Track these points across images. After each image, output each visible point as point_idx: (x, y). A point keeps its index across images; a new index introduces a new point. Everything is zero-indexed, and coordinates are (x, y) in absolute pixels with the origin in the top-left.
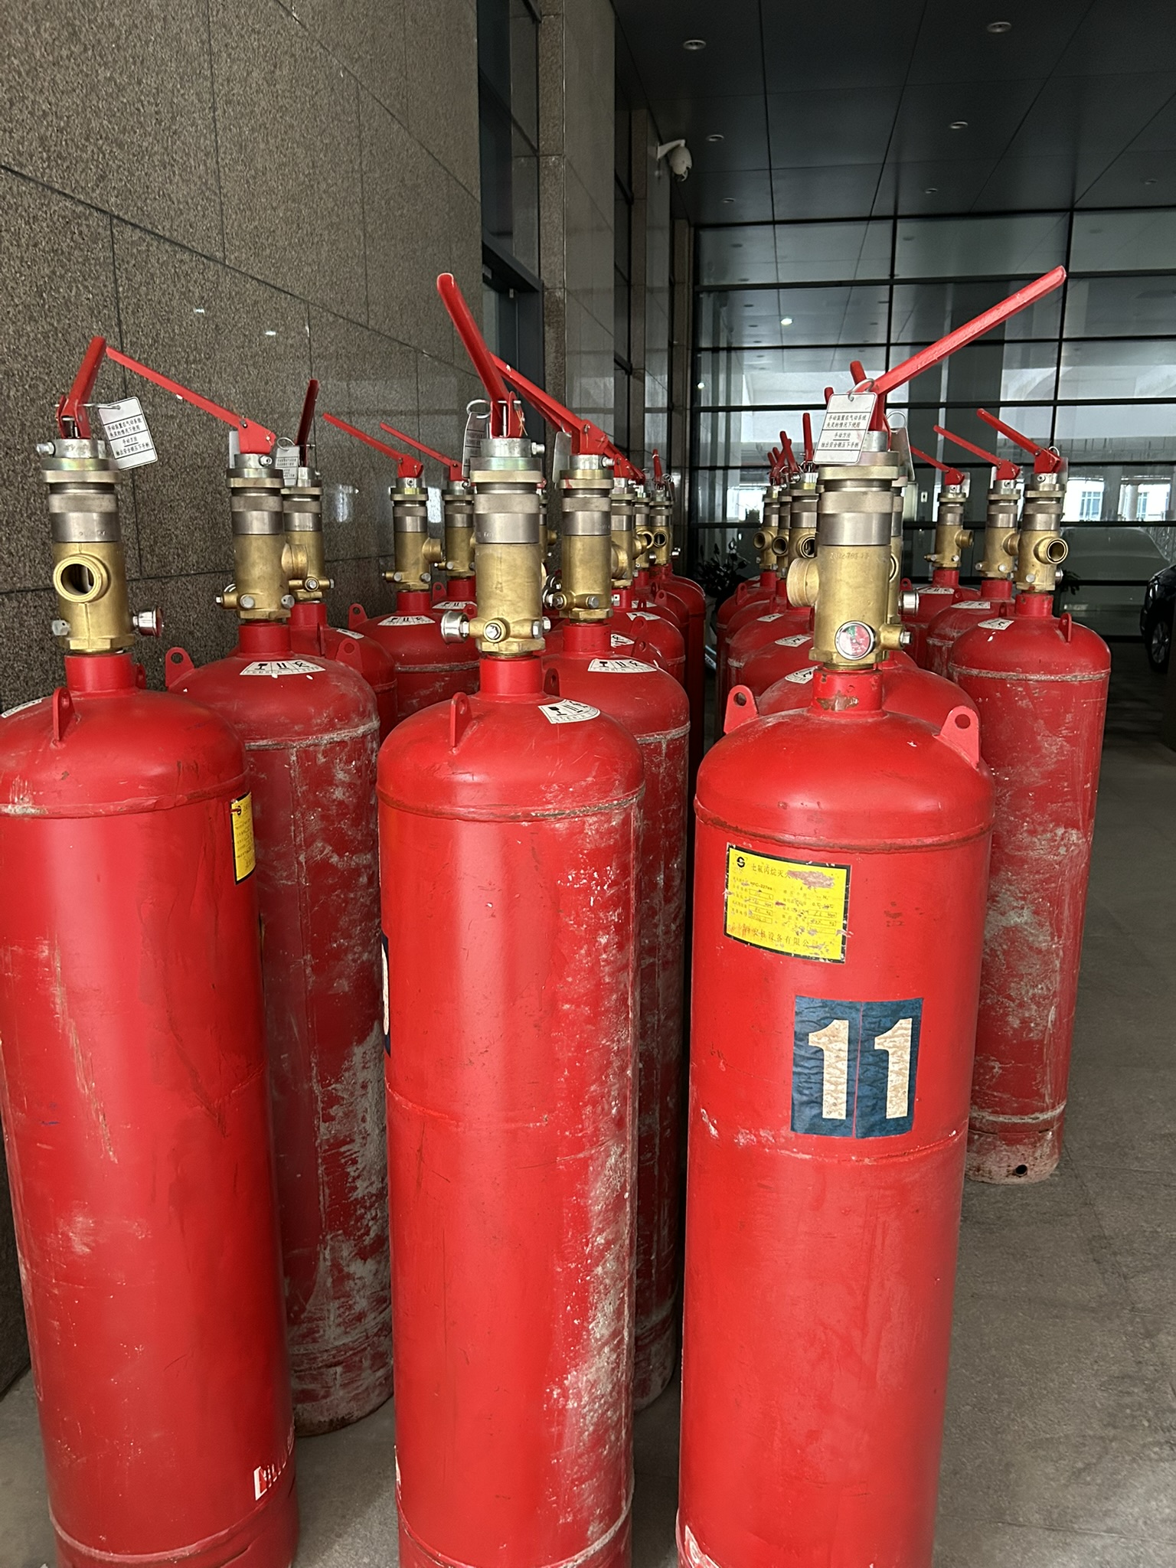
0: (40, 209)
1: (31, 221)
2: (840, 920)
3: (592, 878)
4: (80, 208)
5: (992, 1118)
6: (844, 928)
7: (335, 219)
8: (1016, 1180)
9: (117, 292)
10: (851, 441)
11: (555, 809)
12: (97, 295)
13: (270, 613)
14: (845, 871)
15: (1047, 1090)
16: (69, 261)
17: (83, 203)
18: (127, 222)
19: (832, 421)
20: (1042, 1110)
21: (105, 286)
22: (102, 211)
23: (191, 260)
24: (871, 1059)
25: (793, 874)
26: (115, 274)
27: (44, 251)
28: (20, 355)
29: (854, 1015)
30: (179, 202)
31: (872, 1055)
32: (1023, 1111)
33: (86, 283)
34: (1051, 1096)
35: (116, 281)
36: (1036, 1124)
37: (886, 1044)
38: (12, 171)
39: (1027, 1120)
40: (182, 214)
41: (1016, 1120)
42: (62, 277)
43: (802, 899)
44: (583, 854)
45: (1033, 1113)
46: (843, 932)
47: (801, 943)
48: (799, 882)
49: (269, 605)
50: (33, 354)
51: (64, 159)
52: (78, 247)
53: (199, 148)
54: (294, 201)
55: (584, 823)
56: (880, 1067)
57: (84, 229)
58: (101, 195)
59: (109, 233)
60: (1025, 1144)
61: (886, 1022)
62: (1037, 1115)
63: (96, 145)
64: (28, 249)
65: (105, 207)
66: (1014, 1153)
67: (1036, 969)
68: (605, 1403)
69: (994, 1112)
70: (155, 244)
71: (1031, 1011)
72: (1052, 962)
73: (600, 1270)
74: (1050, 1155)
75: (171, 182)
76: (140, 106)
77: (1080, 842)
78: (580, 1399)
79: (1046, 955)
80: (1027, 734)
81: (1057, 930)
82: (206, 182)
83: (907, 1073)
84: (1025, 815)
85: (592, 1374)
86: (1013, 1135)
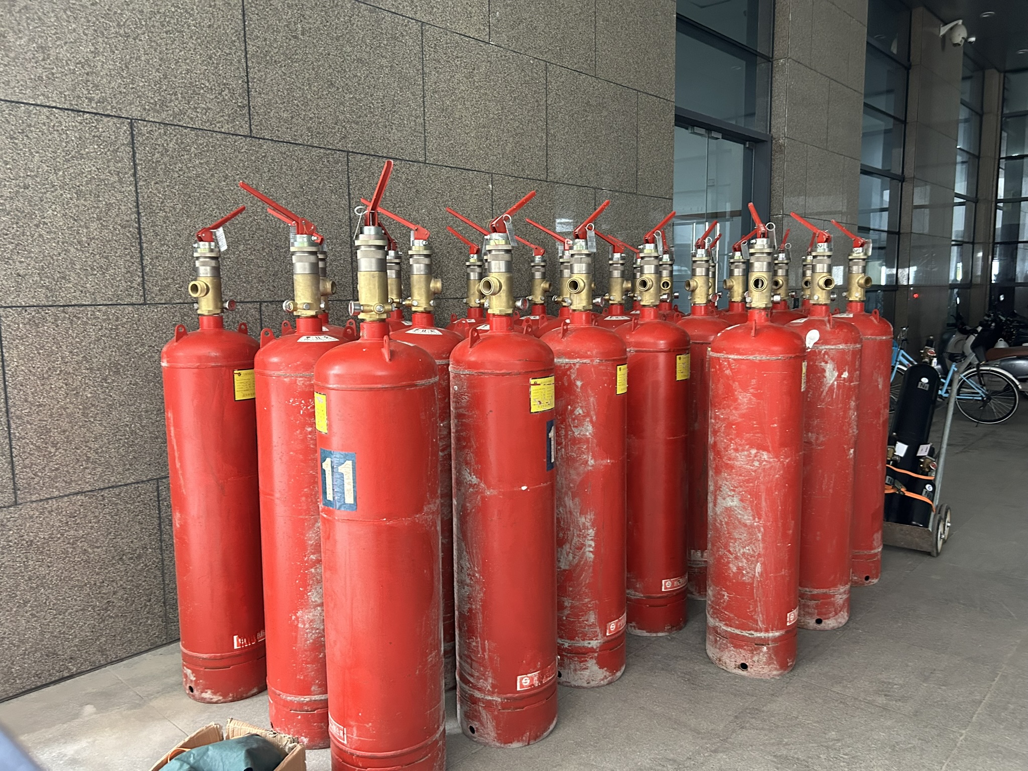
0: (305, 155)
1: (299, 160)
2: (326, 416)
3: (301, 403)
4: (329, 151)
5: (724, 628)
6: (326, 419)
7: (520, 131)
8: (740, 672)
9: (349, 182)
12: (336, 184)
14: (325, 397)
15: (760, 618)
16: (320, 173)
17: (329, 149)
18: (358, 153)
20: (756, 631)
21: (341, 180)
22: (343, 151)
23: (401, 164)
24: (338, 476)
26: (348, 174)
27: (305, 171)
29: (331, 457)
30: (394, 140)
32: (742, 627)
33: (330, 180)
34: (763, 622)
35: (349, 177)
36: (752, 638)
37: (343, 470)
39: (745, 633)
40: (396, 144)
41: (738, 632)
42: (315, 179)
44: (296, 392)
45: (750, 630)
46: (326, 422)
47: (319, 425)
51: (321, 134)
52: (326, 166)
53: (411, 115)
54: (484, 127)
56: (341, 480)
57: (331, 159)
58: (342, 145)
59: (346, 159)
60: (745, 649)
61: (343, 461)
62: (752, 632)
63: (341, 125)
65: (345, 149)
66: (738, 654)
67: (744, 536)
68: (319, 633)
69: (726, 625)
70: (376, 159)
71: (743, 563)
72: (755, 534)
73: (313, 570)
74: (768, 663)
75: (389, 133)
76: (371, 105)
77: (771, 460)
78: (305, 625)
79: (750, 529)
80: (729, 390)
81: (757, 514)
82: (415, 129)
83: (352, 484)
84: (732, 439)
85: (310, 616)
86: (737, 642)
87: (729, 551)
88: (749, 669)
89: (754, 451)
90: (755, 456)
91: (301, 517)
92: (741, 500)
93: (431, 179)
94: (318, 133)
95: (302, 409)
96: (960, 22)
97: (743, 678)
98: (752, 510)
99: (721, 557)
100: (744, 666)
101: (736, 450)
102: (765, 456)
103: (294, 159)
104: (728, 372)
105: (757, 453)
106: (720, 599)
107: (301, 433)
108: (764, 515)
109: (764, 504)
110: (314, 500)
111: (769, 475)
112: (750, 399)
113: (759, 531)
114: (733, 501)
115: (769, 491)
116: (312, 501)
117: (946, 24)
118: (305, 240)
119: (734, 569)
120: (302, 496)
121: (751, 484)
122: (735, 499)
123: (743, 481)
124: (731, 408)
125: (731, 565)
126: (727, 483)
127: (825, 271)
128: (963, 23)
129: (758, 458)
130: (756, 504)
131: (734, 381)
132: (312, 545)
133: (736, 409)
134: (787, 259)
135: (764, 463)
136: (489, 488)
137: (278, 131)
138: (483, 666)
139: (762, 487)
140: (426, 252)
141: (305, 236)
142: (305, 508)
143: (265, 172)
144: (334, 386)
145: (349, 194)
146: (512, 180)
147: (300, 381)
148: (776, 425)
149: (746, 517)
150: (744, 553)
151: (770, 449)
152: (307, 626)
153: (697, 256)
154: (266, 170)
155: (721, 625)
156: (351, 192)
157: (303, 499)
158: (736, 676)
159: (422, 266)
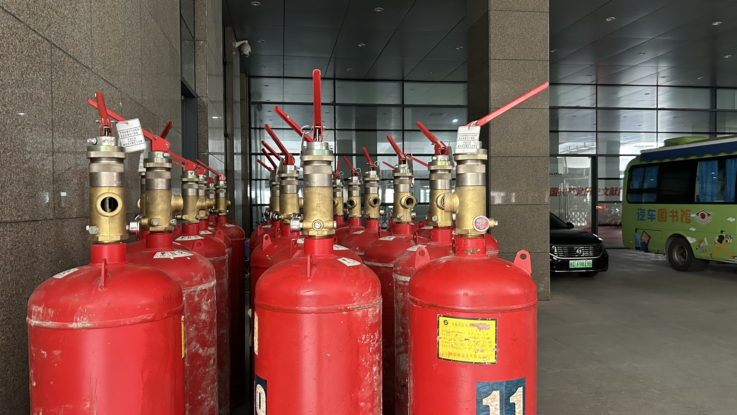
0: (25, 36)
1: (21, 41)
2: (494, 344)
3: (371, 339)
4: (40, 38)
6: (496, 347)
7: (132, 57)
9: (52, 78)
10: (472, 144)
11: (357, 305)
12: (44, 79)
13: (166, 228)
14: (495, 321)
16: (34, 61)
17: (41, 36)
18: (57, 47)
19: (461, 137)
21: (47, 75)
22: (48, 41)
23: (80, 67)
24: (509, 408)
25: (473, 325)
26: (51, 70)
27: (25, 56)
28: (12, 103)
29: (501, 388)
30: (77, 41)
31: (509, 406)
33: (40, 73)
35: (52, 73)
37: (514, 400)
38: (15, 17)
40: (77, 46)
42: (31, 68)
43: (477, 336)
44: (367, 326)
46: (495, 349)
47: (478, 357)
48: (476, 328)
49: (165, 224)
50: (18, 104)
51: (35, 15)
52: (38, 55)
53: (85, 18)
54: (118, 46)
55: (368, 311)
56: (512, 411)
57: (41, 48)
58: (48, 33)
59: (50, 51)
61: (514, 389)
63: (47, 10)
64: (19, 54)
65: (49, 39)
70: (67, 58)
75: (74, 32)
82: (87, 33)
83: (522, 413)
103: (17, 38)
117: (237, 41)
128: (248, 43)
146: (129, 101)
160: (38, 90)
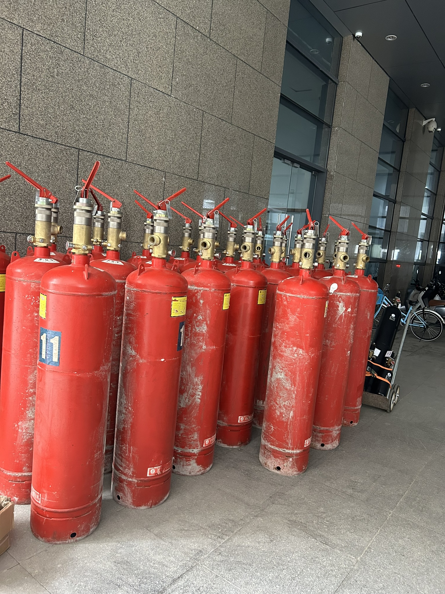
0: (52, 148)
1: (49, 151)
2: (45, 308)
3: (32, 298)
4: (68, 148)
5: (270, 446)
6: (46, 310)
8: (276, 471)
9: (78, 167)
11: (23, 279)
12: (70, 168)
14: (46, 297)
15: (290, 442)
16: (61, 160)
17: (68, 146)
18: (85, 151)
20: (287, 449)
21: (74, 166)
22: (75, 148)
23: (111, 160)
24: (50, 345)
26: (78, 163)
27: (52, 157)
32: (279, 446)
33: (66, 165)
34: (291, 444)
35: (78, 164)
36: (285, 453)
37: (53, 342)
39: (281, 450)
40: (109, 148)
41: (277, 449)
42: (57, 163)
44: (30, 292)
45: (283, 448)
46: (46, 312)
50: (43, 180)
52: (65, 156)
53: (120, 132)
54: (163, 145)
56: (52, 347)
57: (68, 152)
58: (76, 144)
59: (78, 153)
60: (280, 459)
61: (53, 336)
62: (285, 449)
63: (76, 133)
65: (78, 147)
66: (276, 461)
67: (285, 395)
68: (31, 436)
69: (271, 444)
70: (96, 156)
71: (283, 410)
72: (292, 395)
73: (31, 398)
74: (292, 467)
75: (106, 141)
76: (96, 123)
77: (304, 354)
78: (23, 430)
79: (289, 391)
80: (285, 313)
81: (294, 383)
82: (122, 141)
83: (58, 350)
84: (284, 340)
85: (27, 425)
86: (276, 454)
87: (277, 403)
88: (281, 470)
89: (295, 348)
90: (296, 351)
91: (26, 366)
92: (286, 375)
93: (128, 171)
94: (62, 136)
95: (32, 302)
96: (434, 119)
97: (277, 474)
98: (291, 381)
99: (272, 406)
100: (278, 468)
101: (286, 347)
102: (301, 351)
103: (45, 150)
104: (285, 303)
105: (297, 349)
106: (269, 430)
107: (30, 316)
108: (297, 384)
109: (298, 378)
110: (35, 357)
111: (302, 362)
112: (296, 319)
113: (294, 393)
114: (281, 375)
115: (301, 371)
116: (34, 357)
117: (426, 119)
118: (45, 201)
119: (278, 414)
120: (28, 354)
121: (292, 367)
122: (283, 374)
123: (288, 365)
124: (285, 323)
125: (277, 411)
126: (279, 365)
127: (345, 251)
129: (297, 352)
130: (294, 378)
131: (288, 308)
132: (31, 383)
133: (288, 324)
134: (326, 241)
135: (300, 355)
136: (142, 358)
137: (37, 131)
138: (128, 461)
139: (298, 369)
140: (118, 215)
141: (45, 198)
142: (29, 361)
143: (26, 155)
144: (52, 291)
145: (78, 174)
146: (177, 177)
147: (33, 285)
148: (308, 335)
149: (287, 385)
150: (284, 405)
151: (304, 348)
152: (24, 431)
153: (277, 235)
154: (27, 154)
155: (268, 444)
156: (79, 173)
157: (29, 355)
158: (274, 474)
159: (115, 223)
160: (63, 173)
